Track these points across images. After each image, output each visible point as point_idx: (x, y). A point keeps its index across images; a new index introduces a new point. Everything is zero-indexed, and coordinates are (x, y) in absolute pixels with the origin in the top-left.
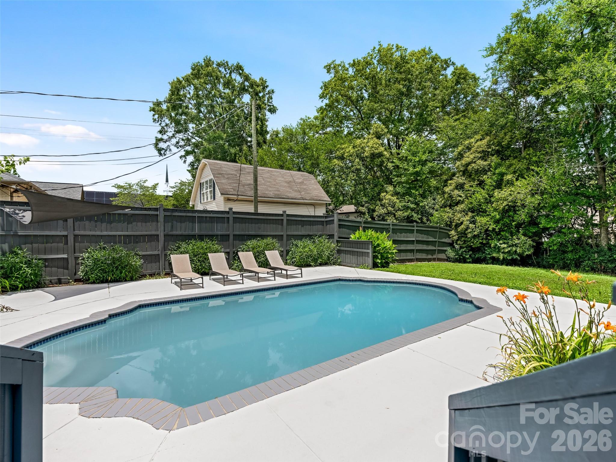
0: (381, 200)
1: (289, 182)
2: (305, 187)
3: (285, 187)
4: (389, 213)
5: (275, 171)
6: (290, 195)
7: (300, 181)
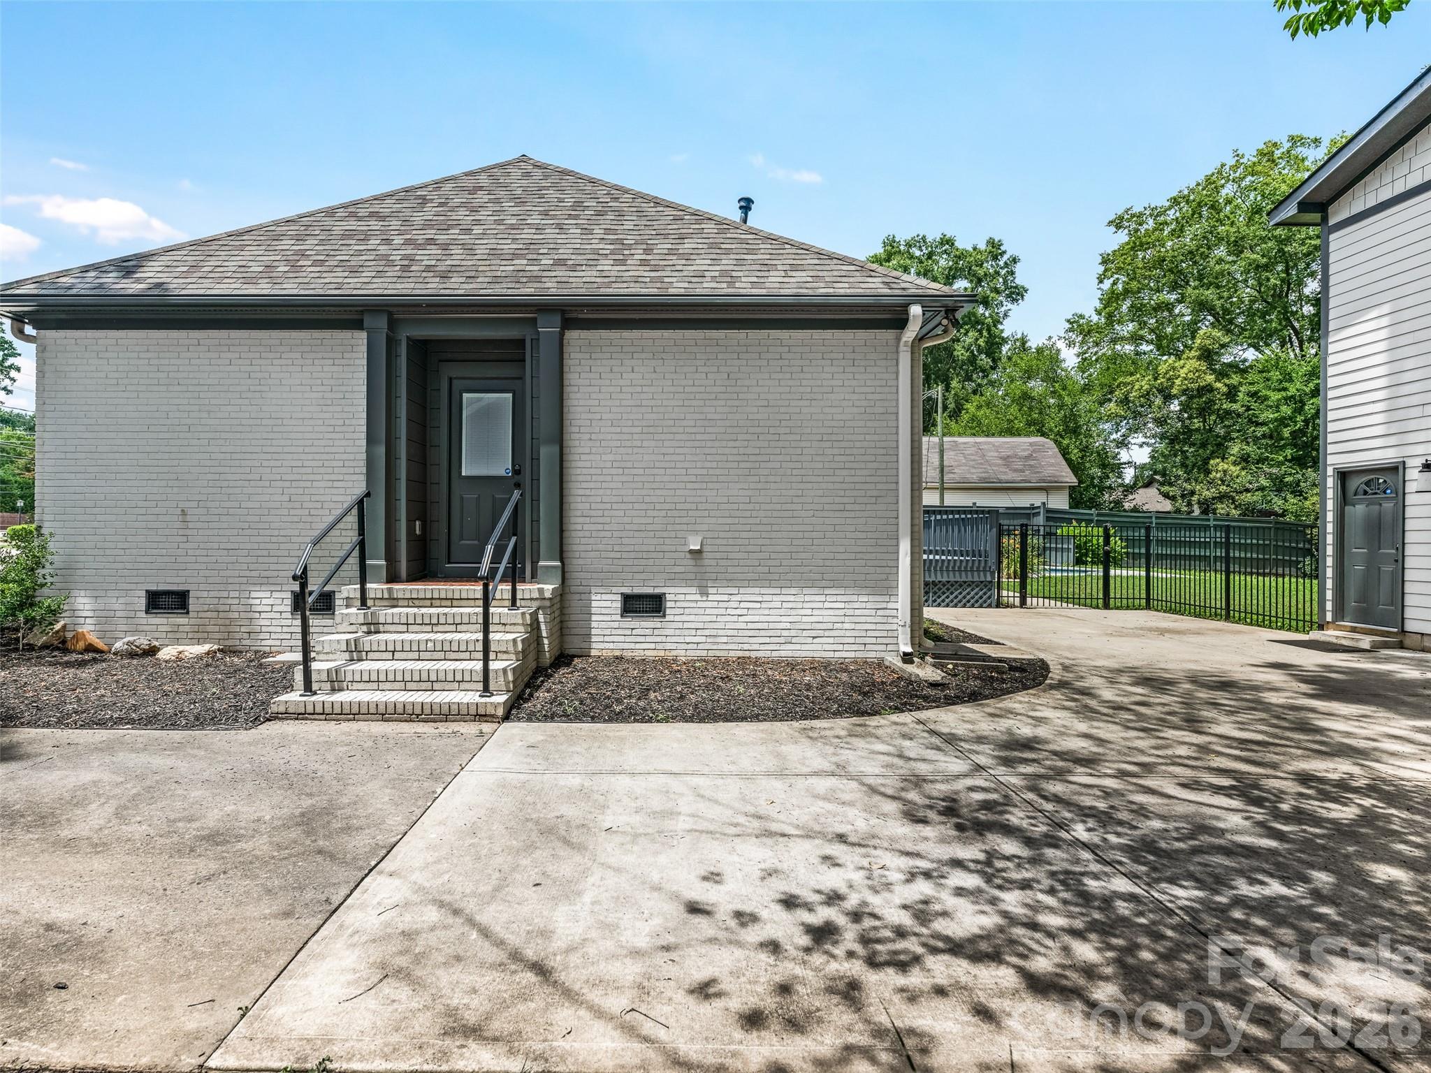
0: (1208, 472)
1: (1006, 458)
2: (1032, 463)
3: (999, 465)
4: (1222, 498)
5: (986, 443)
6: (1003, 477)
7: (1026, 454)
